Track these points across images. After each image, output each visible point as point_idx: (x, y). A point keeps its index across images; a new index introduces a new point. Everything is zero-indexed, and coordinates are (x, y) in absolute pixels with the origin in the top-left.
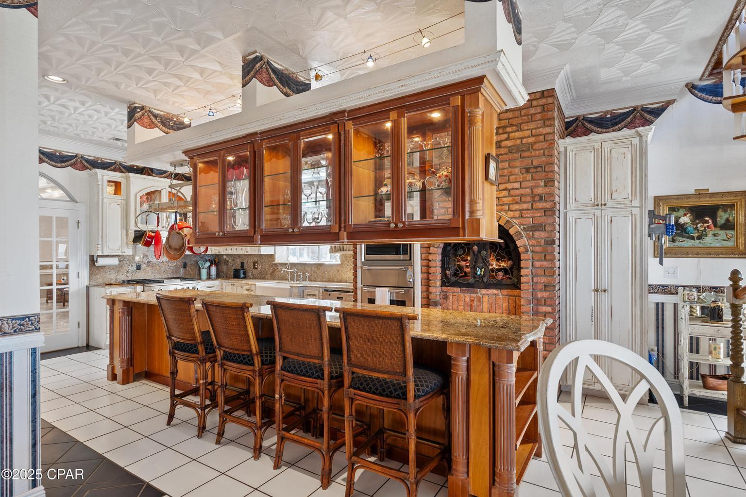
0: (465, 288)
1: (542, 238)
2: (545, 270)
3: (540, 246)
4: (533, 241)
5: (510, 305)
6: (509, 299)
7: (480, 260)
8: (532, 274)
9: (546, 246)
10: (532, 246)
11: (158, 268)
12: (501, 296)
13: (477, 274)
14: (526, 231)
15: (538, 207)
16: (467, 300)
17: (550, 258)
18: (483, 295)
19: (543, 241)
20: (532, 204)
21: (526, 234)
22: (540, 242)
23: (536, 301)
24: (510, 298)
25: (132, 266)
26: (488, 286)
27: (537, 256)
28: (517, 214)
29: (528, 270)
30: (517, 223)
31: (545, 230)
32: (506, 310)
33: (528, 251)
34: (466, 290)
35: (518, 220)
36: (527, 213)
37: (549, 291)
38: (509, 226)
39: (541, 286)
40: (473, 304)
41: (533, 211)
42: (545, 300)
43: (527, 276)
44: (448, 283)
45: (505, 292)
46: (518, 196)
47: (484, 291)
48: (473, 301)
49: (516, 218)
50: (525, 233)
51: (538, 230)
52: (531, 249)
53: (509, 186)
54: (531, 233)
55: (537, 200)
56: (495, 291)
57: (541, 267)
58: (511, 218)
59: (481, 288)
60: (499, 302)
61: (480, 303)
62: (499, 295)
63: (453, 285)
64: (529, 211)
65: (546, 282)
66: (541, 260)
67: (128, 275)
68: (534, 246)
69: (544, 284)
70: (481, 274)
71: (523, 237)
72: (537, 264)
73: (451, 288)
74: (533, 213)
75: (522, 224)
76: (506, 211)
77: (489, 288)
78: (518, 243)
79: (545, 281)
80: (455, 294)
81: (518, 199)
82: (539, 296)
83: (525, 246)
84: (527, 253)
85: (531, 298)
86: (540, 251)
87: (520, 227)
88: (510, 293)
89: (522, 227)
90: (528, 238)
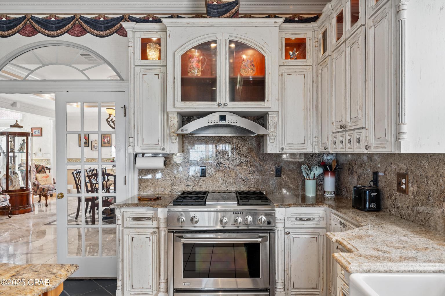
11: (233, 174)
67: (189, 183)
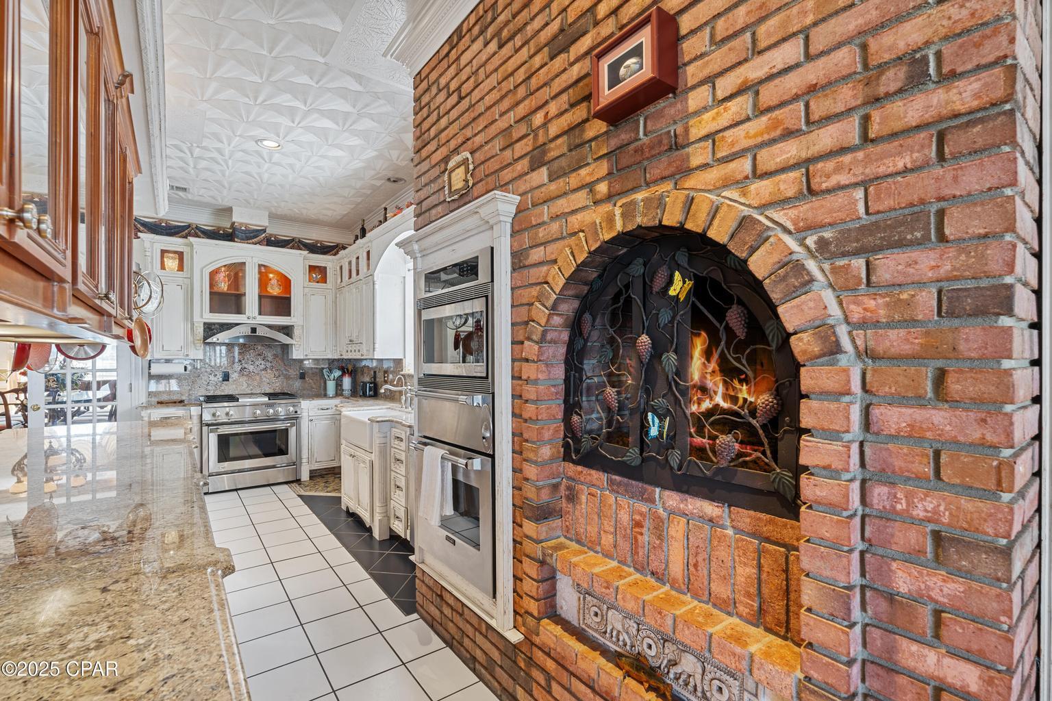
0: (617, 478)
1: (921, 284)
2: (937, 454)
3: (911, 322)
4: (871, 304)
5: (764, 576)
6: (760, 553)
7: (661, 386)
8: (863, 464)
9: (946, 323)
10: (863, 324)
11: (258, 378)
12: (730, 532)
13: (647, 433)
14: (833, 256)
15: (897, 126)
16: (624, 517)
17: (972, 391)
18: (672, 512)
19: (927, 300)
20: (866, 119)
21: (835, 270)
22: (908, 303)
23: (883, 605)
24: (766, 551)
25: (215, 375)
26: (686, 484)
27: (892, 379)
28: (789, 183)
29: (837, 446)
30: (791, 228)
31: (942, 238)
32: (748, 595)
33: (836, 349)
34: (619, 484)
35: (793, 213)
36: (838, 169)
37: (967, 575)
38: (750, 239)
39: (908, 537)
40: (639, 537)
41: (871, 149)
42: (937, 614)
43: (831, 472)
44: (577, 451)
45: (746, 517)
46: (796, 98)
47: (672, 499)
48: (638, 524)
49: (782, 202)
50: (826, 266)
51: (901, 244)
52: (859, 342)
53: (754, 70)
54: (859, 264)
55: (893, 88)
56: (710, 508)
57: (913, 435)
58: (762, 207)
59: (664, 487)
60: (722, 553)
61: (660, 537)
62: (723, 527)
63: (590, 460)
64: (847, 158)
65: (946, 519)
66: (919, 401)
67: (209, 388)
68: (876, 324)
69: (930, 527)
70: (661, 434)
71: (815, 287)
72: (892, 418)
73: (585, 470)
74: (868, 160)
75: (811, 227)
76: (740, 183)
77: (687, 492)
78: (790, 315)
79: (935, 511)
80: (593, 490)
81: (794, 115)
82: (903, 580)
83: (824, 330)
84: (833, 363)
85: (856, 578)
86: (906, 348)
87: (802, 243)
88: (766, 530)
89: (811, 241)
90: (843, 287)
